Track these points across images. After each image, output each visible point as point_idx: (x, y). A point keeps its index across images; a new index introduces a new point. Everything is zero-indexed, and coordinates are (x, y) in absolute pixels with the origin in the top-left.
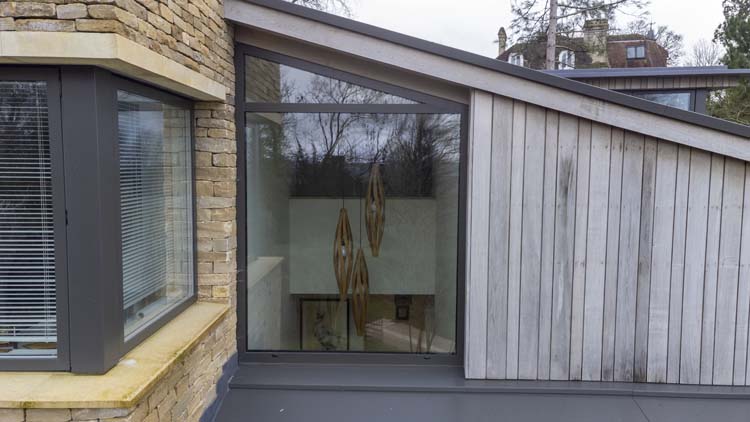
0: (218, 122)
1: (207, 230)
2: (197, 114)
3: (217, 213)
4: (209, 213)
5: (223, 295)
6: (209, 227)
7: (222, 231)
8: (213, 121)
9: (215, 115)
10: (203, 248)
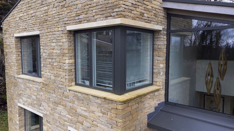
0: (160, 36)
1: (156, 66)
2: (155, 34)
3: (159, 61)
4: (157, 61)
5: (159, 84)
6: (156, 65)
7: (160, 67)
8: (159, 36)
9: (159, 34)
10: (155, 71)
